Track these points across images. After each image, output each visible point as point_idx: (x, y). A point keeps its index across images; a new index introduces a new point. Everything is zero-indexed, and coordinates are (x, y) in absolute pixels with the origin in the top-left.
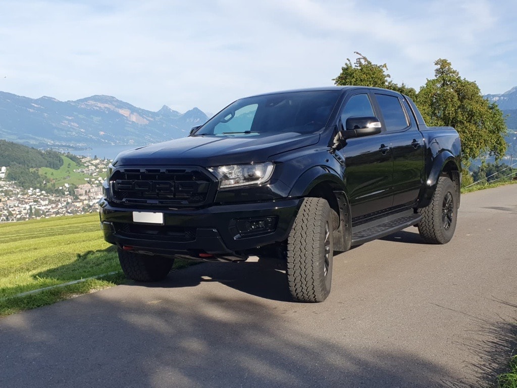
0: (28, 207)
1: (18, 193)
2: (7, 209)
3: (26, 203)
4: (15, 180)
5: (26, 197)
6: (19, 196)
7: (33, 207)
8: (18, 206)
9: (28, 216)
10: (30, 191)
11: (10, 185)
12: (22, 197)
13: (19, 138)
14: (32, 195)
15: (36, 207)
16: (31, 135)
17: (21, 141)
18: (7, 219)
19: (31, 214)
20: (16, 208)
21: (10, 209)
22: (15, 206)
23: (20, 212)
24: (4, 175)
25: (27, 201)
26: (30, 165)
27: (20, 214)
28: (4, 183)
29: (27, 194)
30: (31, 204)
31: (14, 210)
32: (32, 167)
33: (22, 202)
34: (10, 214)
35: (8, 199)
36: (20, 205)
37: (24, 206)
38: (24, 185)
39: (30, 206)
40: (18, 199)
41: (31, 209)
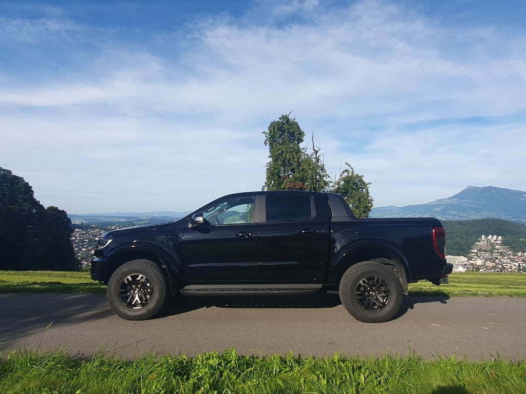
0: (517, 265)
1: (510, 255)
2: (501, 265)
3: (516, 262)
4: (508, 245)
5: (516, 257)
6: (511, 256)
7: (521, 265)
8: (510, 263)
9: (517, 271)
10: (519, 254)
11: (504, 248)
12: (513, 257)
13: (513, 218)
14: (521, 257)
15: (524, 265)
16: (522, 216)
17: (514, 220)
18: (501, 271)
19: (519, 270)
20: (508, 265)
21: (504, 265)
22: (507, 263)
23: (511, 268)
24: (500, 241)
25: (516, 260)
26: (520, 236)
27: (511, 269)
28: (500, 247)
29: (517, 255)
30: (519, 263)
31: (507, 265)
32: (522, 238)
33: (513, 260)
34: (503, 268)
35: (503, 258)
36: (511, 263)
37: (514, 263)
38: (515, 250)
39: (519, 264)
40: (510, 259)
41: (519, 266)
